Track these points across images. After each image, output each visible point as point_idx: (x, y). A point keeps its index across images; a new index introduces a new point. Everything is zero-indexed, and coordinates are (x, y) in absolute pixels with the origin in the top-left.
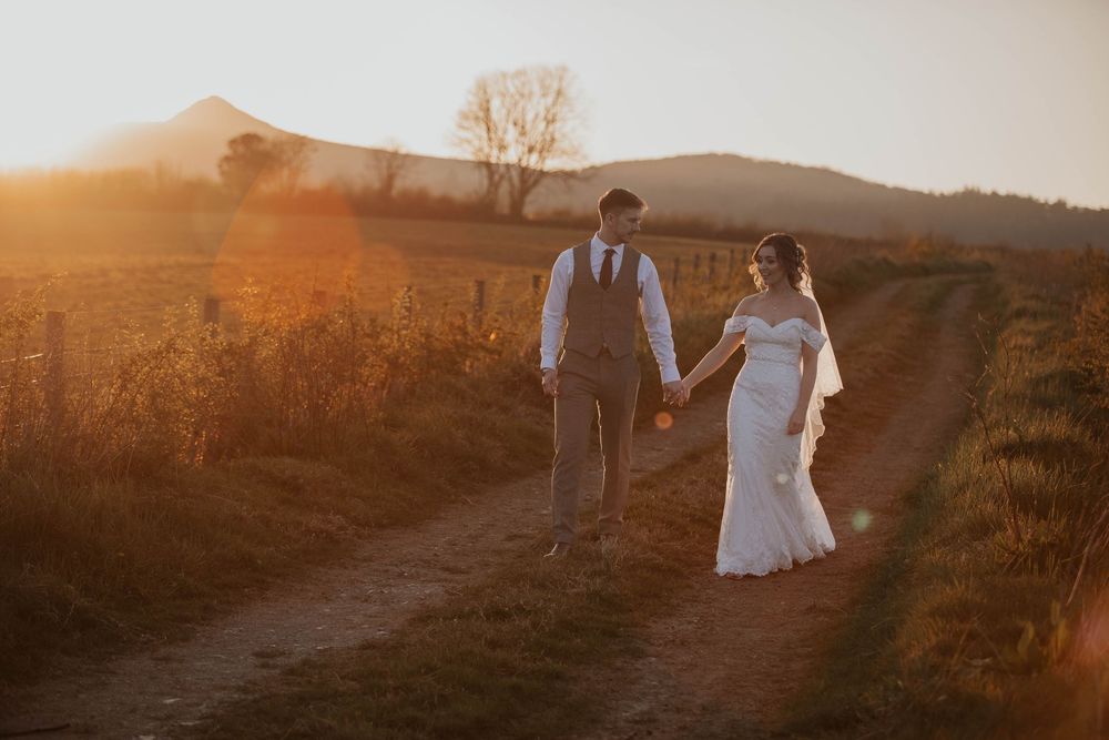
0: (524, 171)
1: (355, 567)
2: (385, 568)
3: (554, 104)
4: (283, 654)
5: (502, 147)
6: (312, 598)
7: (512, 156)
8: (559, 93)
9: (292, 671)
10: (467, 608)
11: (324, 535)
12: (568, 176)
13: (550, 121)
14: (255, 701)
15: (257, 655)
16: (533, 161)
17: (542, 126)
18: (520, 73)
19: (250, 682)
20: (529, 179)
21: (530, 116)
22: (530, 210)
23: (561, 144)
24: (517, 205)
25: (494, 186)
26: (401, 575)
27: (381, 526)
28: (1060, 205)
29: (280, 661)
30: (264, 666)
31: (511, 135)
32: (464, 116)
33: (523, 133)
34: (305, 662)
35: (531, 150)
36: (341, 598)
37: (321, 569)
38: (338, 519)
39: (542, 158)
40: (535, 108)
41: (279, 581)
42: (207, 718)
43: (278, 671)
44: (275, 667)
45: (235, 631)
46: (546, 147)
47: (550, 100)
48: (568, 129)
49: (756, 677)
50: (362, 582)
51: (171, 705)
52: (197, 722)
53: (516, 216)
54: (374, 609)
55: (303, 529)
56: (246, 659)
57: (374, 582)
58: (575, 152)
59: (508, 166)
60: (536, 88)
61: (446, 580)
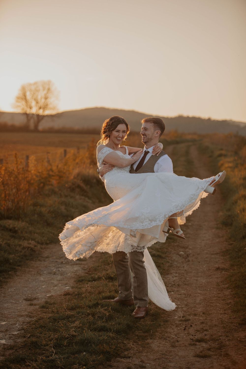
0: (38, 116)
1: (44, 261)
2: (56, 260)
3: (47, 93)
4: (35, 299)
5: (31, 108)
6: (34, 274)
7: (34, 110)
8: (49, 89)
9: (43, 307)
10: (97, 276)
11: (30, 249)
12: (52, 116)
13: (46, 98)
14: (36, 321)
15: (26, 300)
16: (41, 112)
17: (43, 100)
18: (35, 83)
19: (29, 312)
20: (40, 118)
21: (39, 97)
22: (41, 127)
23: (50, 106)
24: (36, 126)
25: (28, 120)
26: (62, 263)
27: (47, 244)
28: (209, 119)
29: (35, 302)
30: (31, 305)
31: (33, 103)
32: (18, 98)
33: (37, 103)
34: (46, 302)
35: (40, 108)
36: (45, 273)
37: (32, 262)
38: (33, 242)
39: (44, 111)
40: (41, 95)
41: (20, 268)
42: (21, 330)
43: (38, 307)
44: (35, 305)
45: (12, 290)
46: (45, 107)
47: (45, 92)
48: (52, 101)
49: (215, 298)
50: (50, 267)
51: (4, 325)
52: (18, 332)
53: (36, 130)
54: (59, 277)
55: (22, 247)
56: (22, 302)
57: (54, 266)
58: (54, 108)
59: (33, 114)
60: (41, 88)
61: (79, 264)
